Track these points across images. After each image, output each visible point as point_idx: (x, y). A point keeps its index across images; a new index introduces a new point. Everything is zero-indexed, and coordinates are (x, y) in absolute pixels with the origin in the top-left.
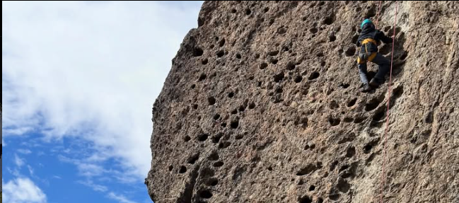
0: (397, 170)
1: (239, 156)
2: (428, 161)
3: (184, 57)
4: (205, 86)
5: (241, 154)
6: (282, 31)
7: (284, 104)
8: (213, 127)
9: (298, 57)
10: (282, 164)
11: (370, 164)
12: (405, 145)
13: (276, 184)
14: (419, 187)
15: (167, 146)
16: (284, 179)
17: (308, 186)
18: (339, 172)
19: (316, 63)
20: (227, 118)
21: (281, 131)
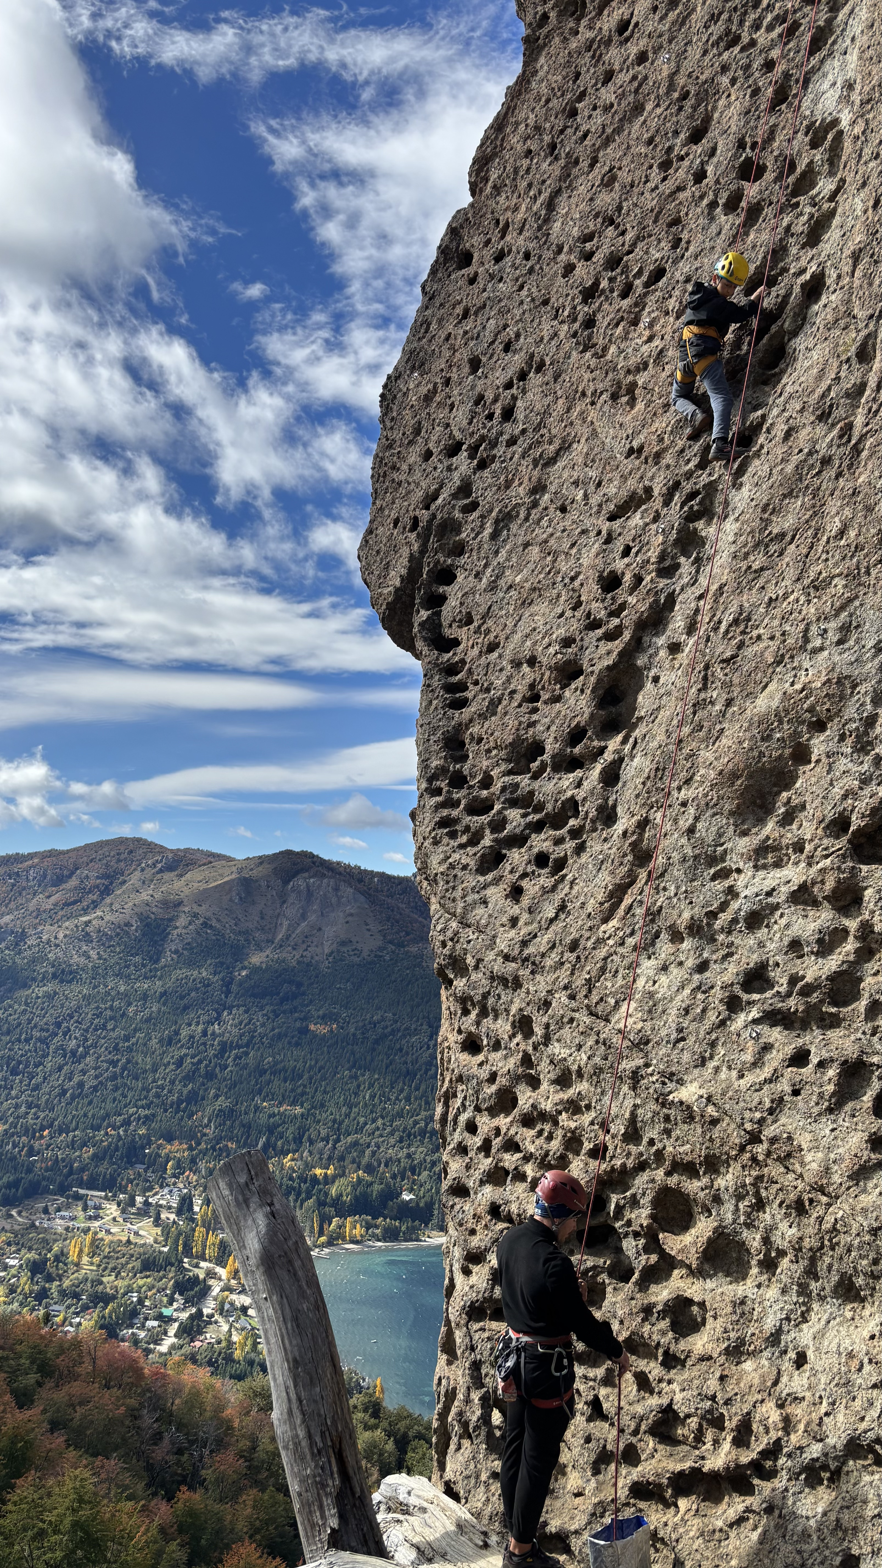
0: (785, 496)
1: (508, 485)
2: (850, 466)
3: (440, 275)
4: (466, 333)
5: (513, 480)
6: (609, 181)
7: (596, 355)
8: (470, 423)
9: (630, 236)
10: (586, 496)
11: (741, 485)
12: (809, 429)
13: (566, 546)
14: (825, 538)
15: (395, 475)
16: (584, 532)
17: (618, 546)
18: (682, 508)
19: (663, 244)
20: (496, 400)
21: (589, 419)
